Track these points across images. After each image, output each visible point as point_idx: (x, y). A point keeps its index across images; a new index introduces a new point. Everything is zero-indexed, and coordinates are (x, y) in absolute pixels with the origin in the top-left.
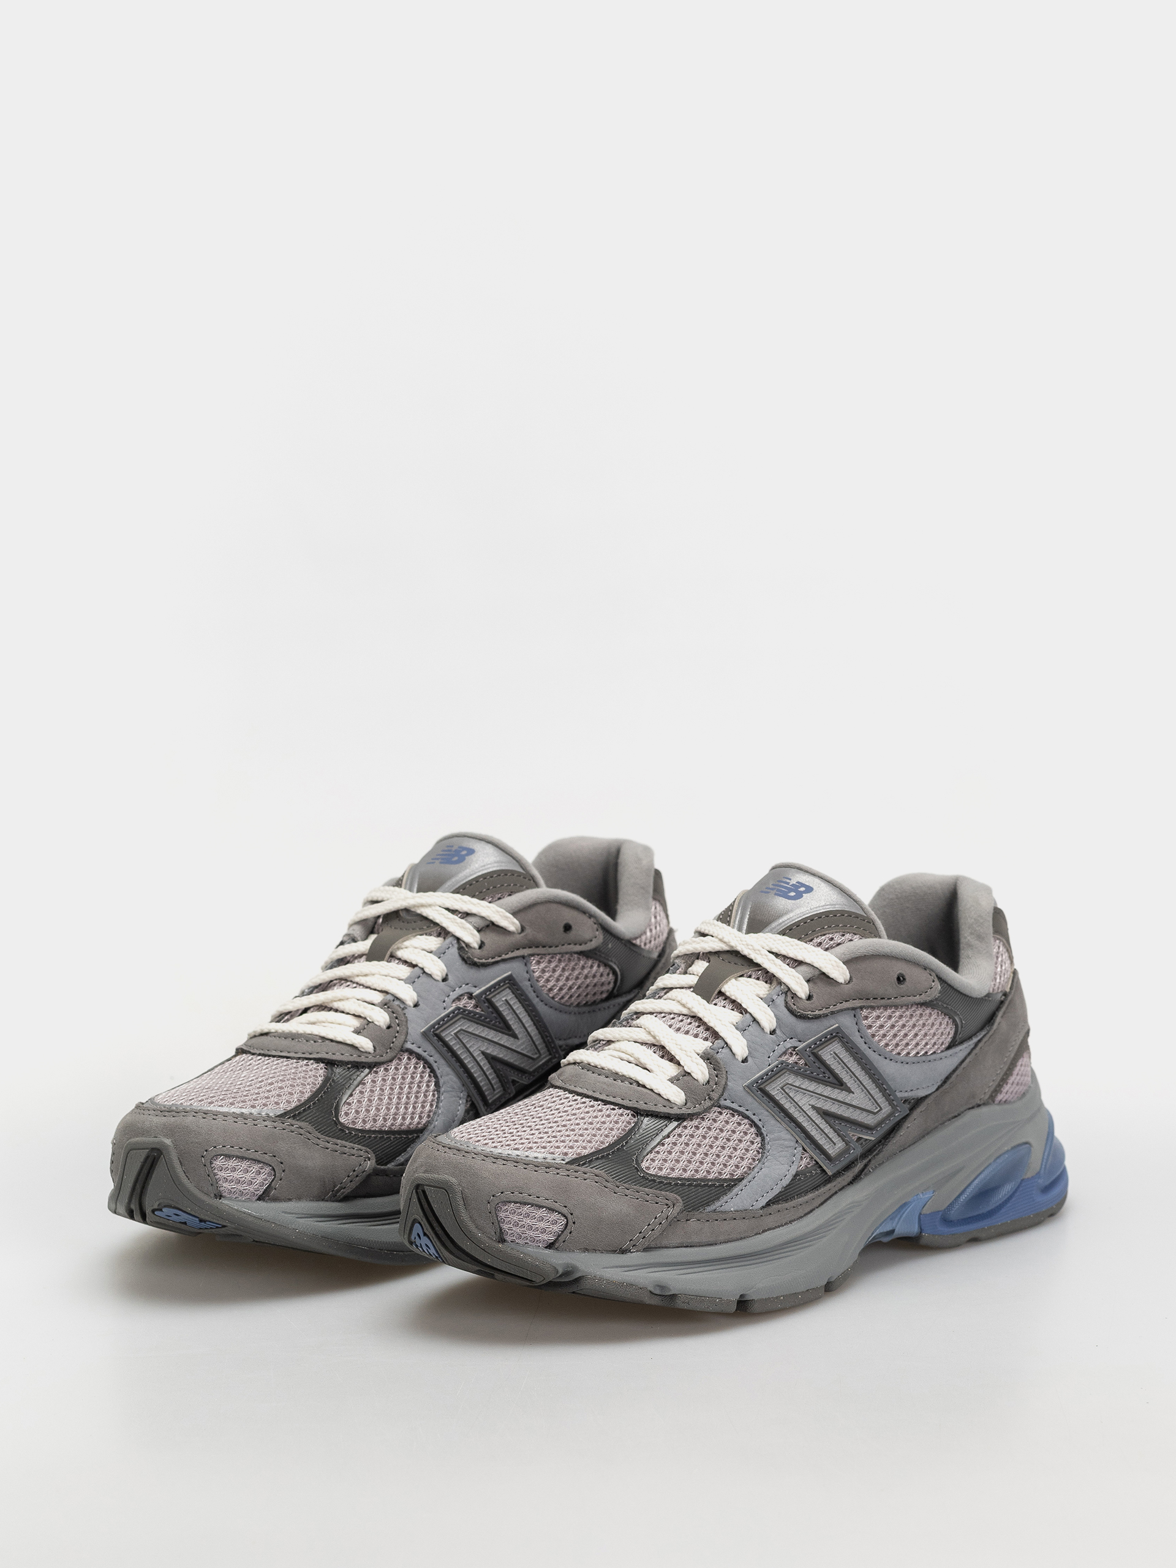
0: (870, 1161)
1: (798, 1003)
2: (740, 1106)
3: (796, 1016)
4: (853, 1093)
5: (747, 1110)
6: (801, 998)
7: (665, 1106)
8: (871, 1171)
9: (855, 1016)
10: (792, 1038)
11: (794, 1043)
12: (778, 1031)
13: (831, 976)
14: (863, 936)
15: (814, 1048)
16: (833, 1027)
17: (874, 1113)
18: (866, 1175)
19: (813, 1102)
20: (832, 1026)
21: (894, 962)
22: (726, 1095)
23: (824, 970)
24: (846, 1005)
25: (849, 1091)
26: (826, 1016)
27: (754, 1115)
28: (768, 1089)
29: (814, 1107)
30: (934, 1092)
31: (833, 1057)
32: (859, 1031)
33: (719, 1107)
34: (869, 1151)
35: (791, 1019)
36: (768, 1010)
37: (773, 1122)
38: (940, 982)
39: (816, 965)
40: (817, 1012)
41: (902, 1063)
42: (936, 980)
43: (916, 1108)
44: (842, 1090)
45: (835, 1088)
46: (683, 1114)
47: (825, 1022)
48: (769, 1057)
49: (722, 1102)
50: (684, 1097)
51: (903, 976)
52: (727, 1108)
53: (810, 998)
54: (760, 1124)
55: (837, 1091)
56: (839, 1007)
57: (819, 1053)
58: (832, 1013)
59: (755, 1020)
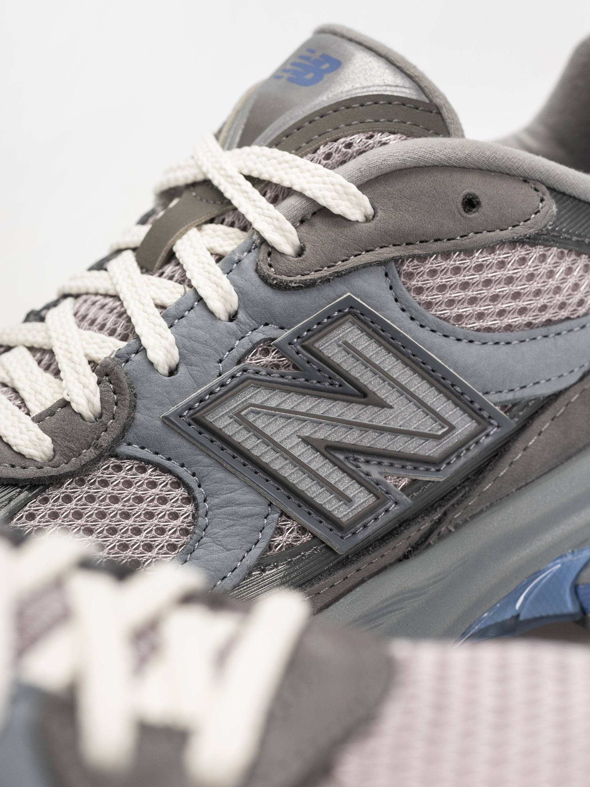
0: (445, 514)
1: (278, 262)
2: (157, 453)
3: (271, 285)
4: (391, 407)
5: (169, 459)
6: (282, 254)
7: (13, 466)
8: (453, 530)
9: (386, 275)
10: (267, 324)
11: (271, 331)
12: (241, 316)
13: (336, 210)
14: (410, 135)
15: (309, 338)
16: (342, 298)
17: (438, 438)
18: (441, 537)
19: (307, 432)
20: (340, 297)
21: (457, 176)
22: (130, 436)
23: (322, 202)
24: (365, 258)
25: (382, 404)
26: (326, 281)
27: (182, 466)
28: (210, 418)
29: (306, 441)
30: (575, 384)
31: (344, 349)
32: (396, 300)
33: (117, 456)
34: (442, 499)
35: (265, 292)
36: (225, 281)
37: (220, 474)
38: (554, 197)
39: (308, 193)
40: (313, 276)
41: (497, 343)
42: (548, 196)
43: (539, 415)
44: (367, 405)
45: (351, 402)
46: (40, 477)
47: (328, 291)
48: (221, 361)
49: (124, 449)
50: (52, 446)
51: (475, 197)
52: (130, 458)
53: (300, 252)
54: (193, 482)
55: (356, 407)
56: (353, 261)
57: (317, 345)
58: (339, 275)
59: (200, 299)
